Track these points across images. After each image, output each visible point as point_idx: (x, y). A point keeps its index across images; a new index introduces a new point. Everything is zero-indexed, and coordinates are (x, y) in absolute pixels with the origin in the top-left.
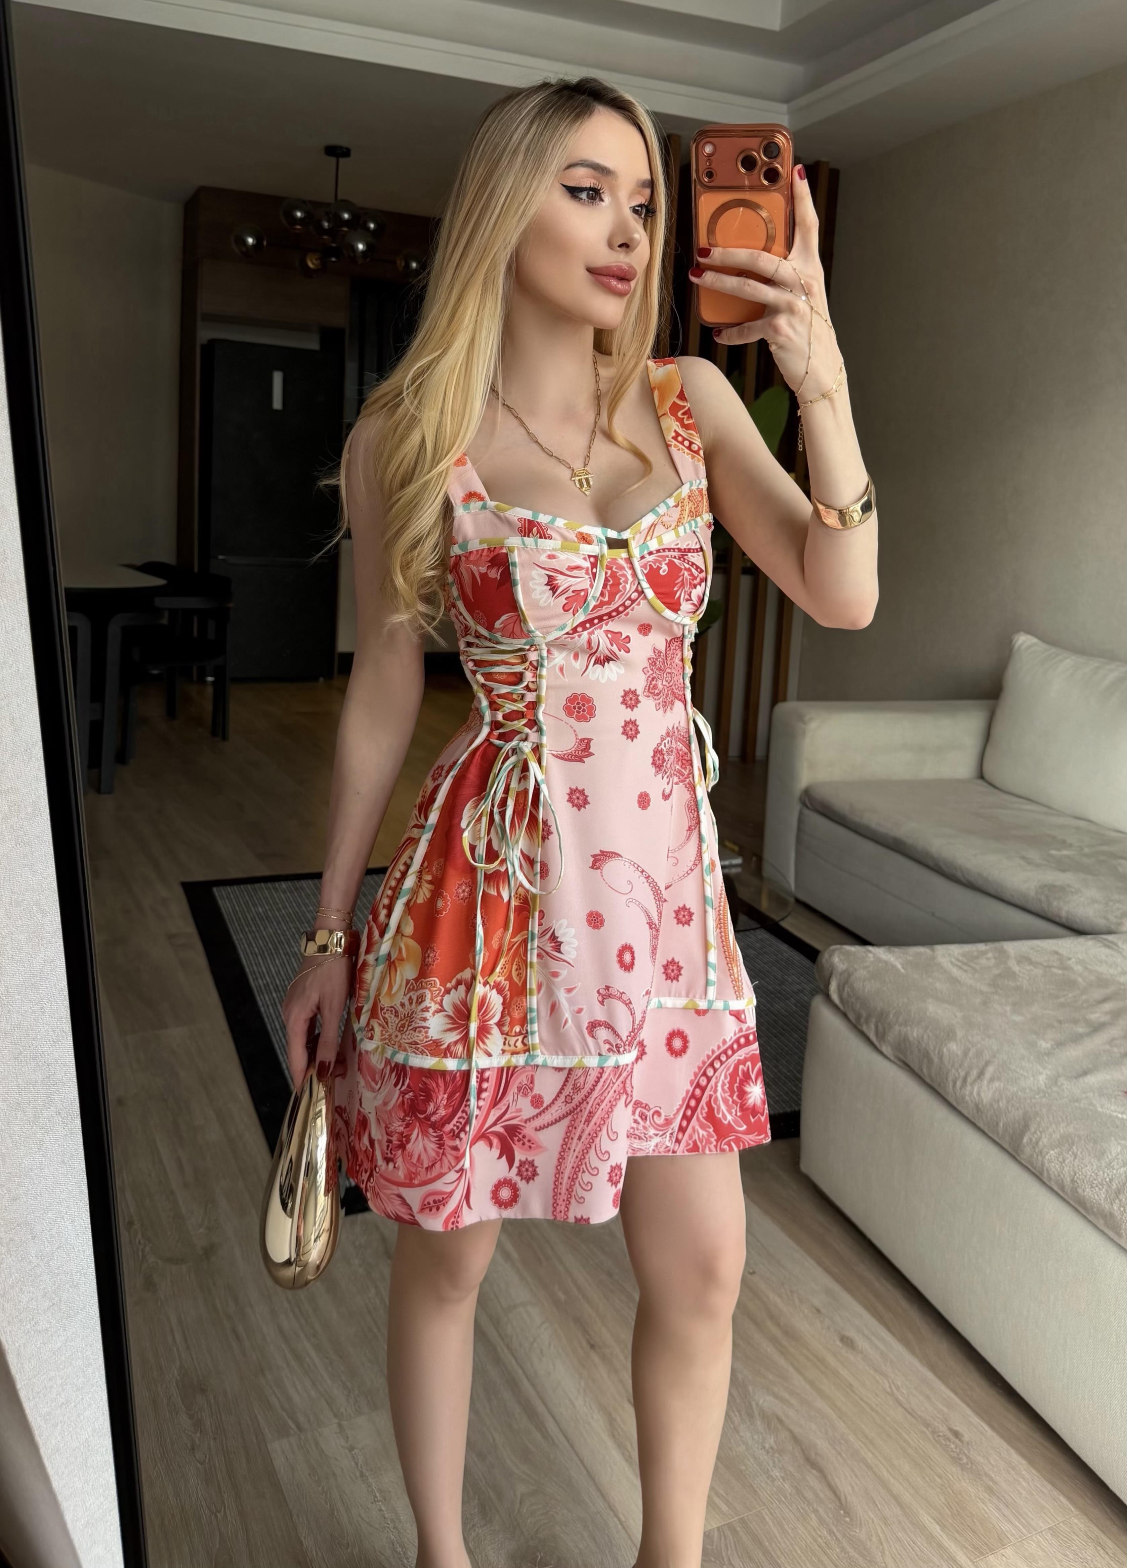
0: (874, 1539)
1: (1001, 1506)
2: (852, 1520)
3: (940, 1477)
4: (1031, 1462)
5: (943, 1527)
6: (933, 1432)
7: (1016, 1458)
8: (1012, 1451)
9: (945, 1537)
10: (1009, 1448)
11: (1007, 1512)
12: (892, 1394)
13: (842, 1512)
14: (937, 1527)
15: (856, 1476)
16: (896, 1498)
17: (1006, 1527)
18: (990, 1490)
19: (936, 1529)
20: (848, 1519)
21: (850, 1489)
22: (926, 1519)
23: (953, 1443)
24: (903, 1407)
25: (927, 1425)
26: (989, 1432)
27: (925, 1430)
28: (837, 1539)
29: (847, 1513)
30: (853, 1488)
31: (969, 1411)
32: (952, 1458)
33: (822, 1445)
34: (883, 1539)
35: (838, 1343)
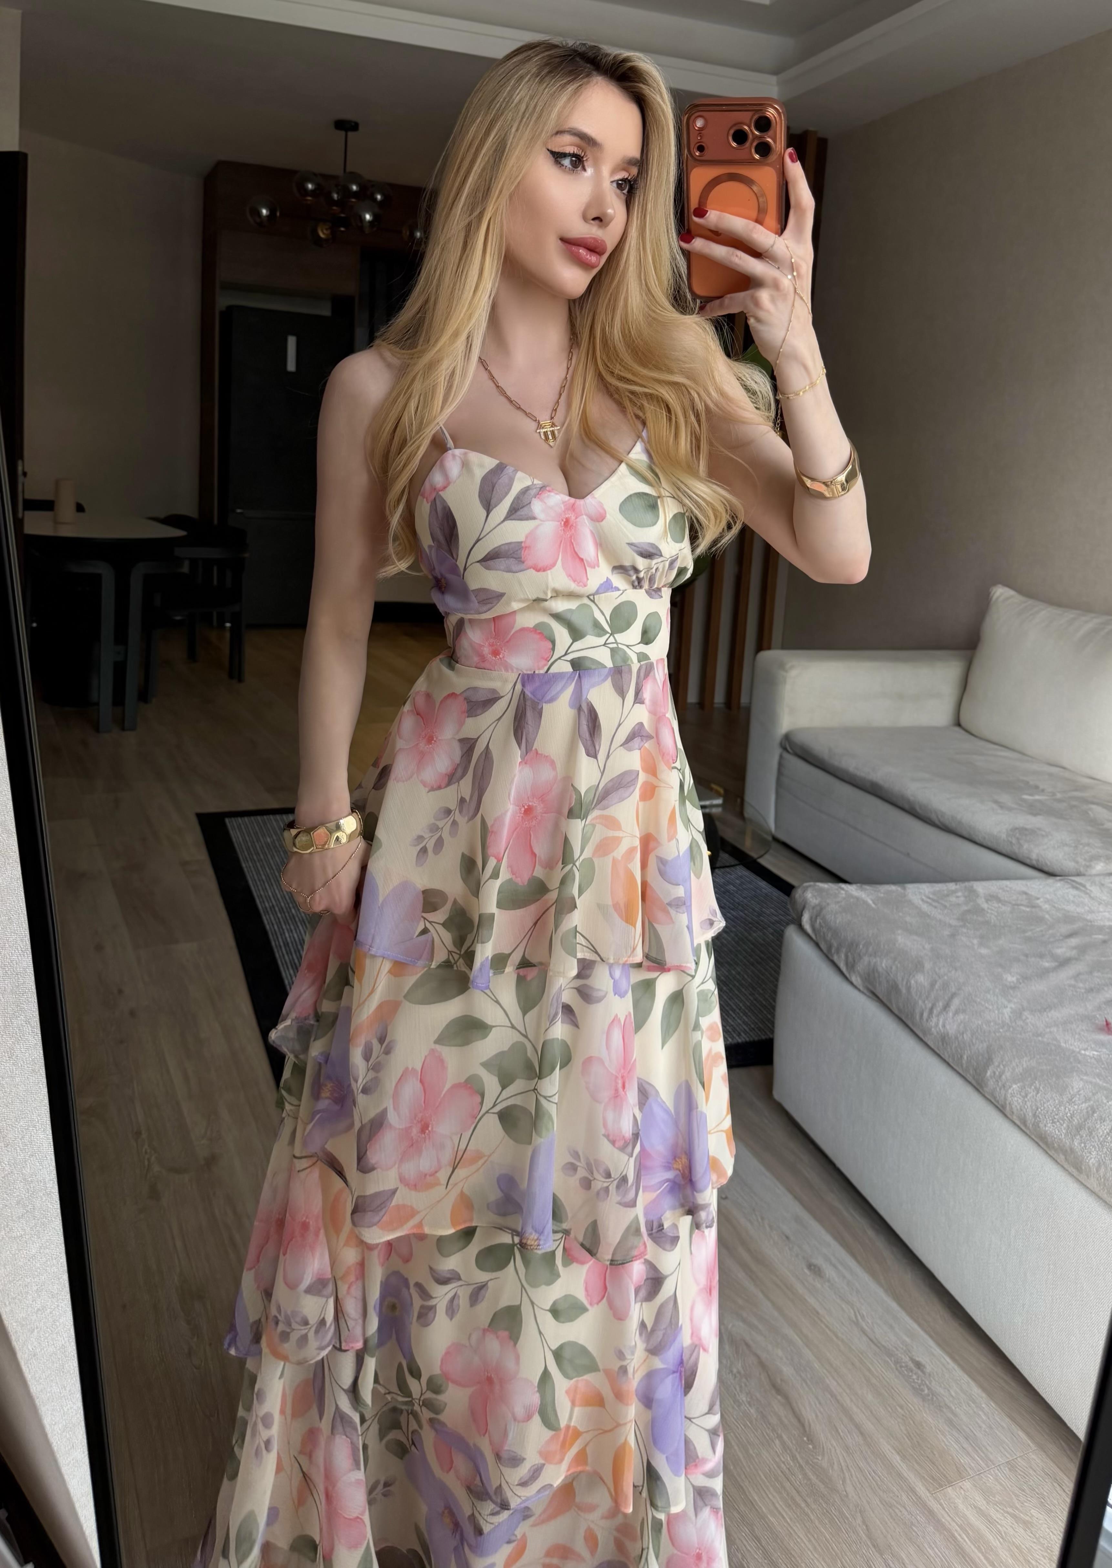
0: (836, 1467)
1: (962, 1439)
2: (814, 1447)
3: (901, 1407)
4: (990, 1395)
5: (904, 1457)
6: (896, 1362)
7: (976, 1391)
8: (972, 1384)
9: (904, 1467)
10: (970, 1381)
11: (966, 1445)
12: (857, 1324)
13: (805, 1439)
14: (898, 1458)
15: (820, 1403)
16: (858, 1427)
17: (965, 1460)
18: (950, 1423)
19: (896, 1459)
20: (811, 1446)
21: (814, 1415)
22: (886, 1448)
23: (916, 1374)
24: (867, 1336)
25: (889, 1354)
26: (951, 1364)
27: (888, 1359)
28: (801, 1466)
29: (811, 1440)
30: (817, 1416)
31: (931, 1343)
32: (913, 1388)
33: (788, 1371)
34: (844, 1468)
35: (806, 1271)
